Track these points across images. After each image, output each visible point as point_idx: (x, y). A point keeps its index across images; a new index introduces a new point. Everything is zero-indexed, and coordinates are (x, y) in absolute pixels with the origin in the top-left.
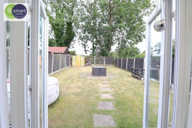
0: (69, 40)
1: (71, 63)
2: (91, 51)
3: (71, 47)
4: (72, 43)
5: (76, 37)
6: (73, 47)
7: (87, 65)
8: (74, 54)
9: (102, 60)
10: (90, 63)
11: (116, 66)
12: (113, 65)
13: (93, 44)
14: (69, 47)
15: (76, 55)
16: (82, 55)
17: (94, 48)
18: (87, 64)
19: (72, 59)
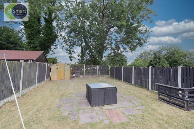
0: (49, 42)
1: (49, 76)
2: (79, 58)
3: (51, 52)
4: (53, 47)
5: (59, 41)
6: (54, 53)
7: (73, 77)
8: (54, 61)
9: (94, 70)
10: (78, 74)
11: (112, 76)
12: (108, 76)
13: (82, 48)
14: (47, 53)
15: (57, 63)
16: (67, 63)
17: (83, 54)
18: (74, 75)
19: (51, 69)
